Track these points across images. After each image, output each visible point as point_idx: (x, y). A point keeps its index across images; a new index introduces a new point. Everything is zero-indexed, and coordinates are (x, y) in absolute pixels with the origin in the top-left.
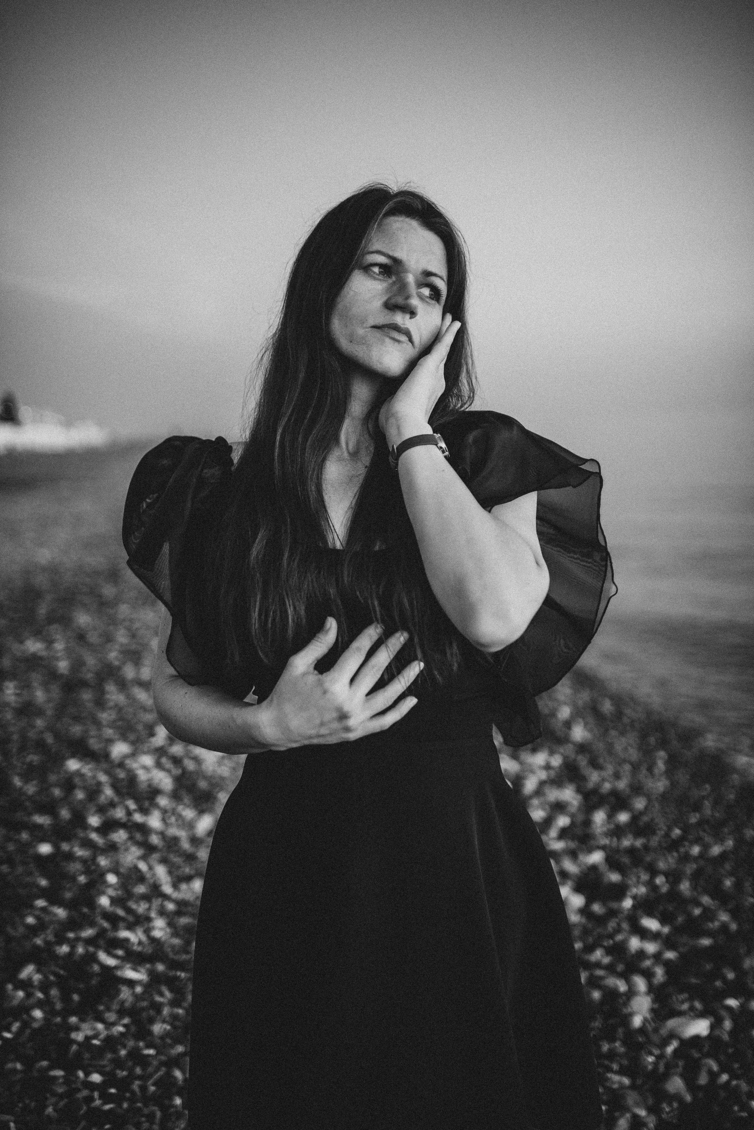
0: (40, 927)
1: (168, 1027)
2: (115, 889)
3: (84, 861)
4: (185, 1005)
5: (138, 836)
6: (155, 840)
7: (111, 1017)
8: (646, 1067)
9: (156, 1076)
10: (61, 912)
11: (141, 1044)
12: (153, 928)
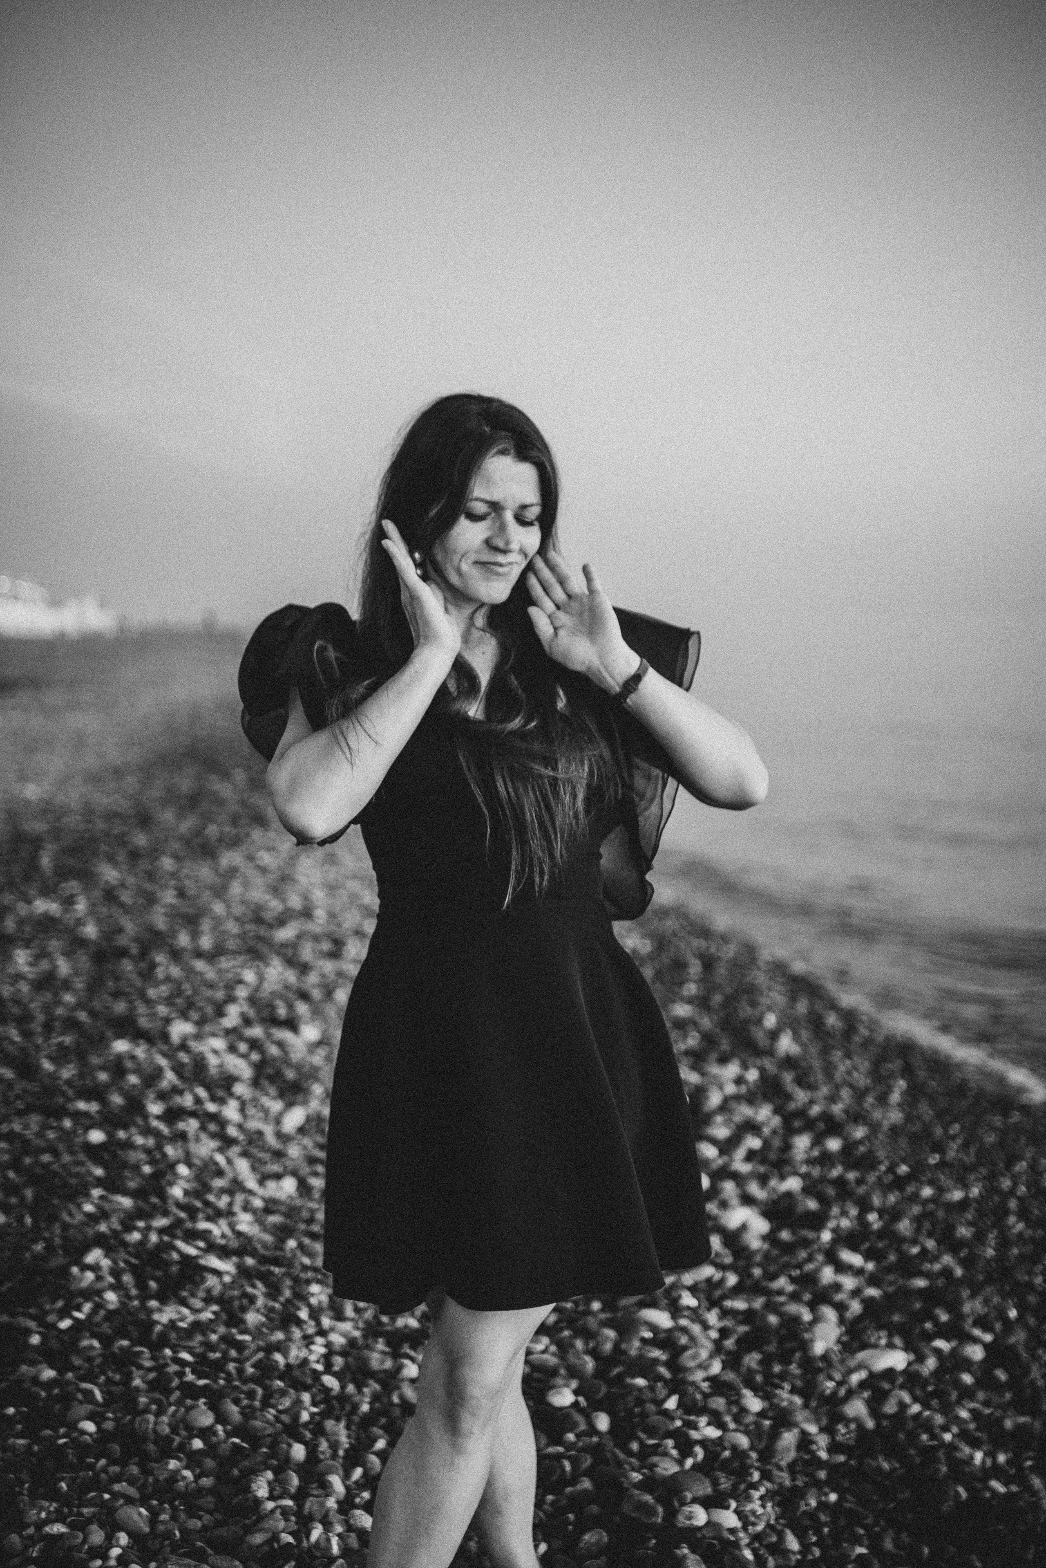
0: (103, 1214)
1: (263, 1319)
2: (188, 1181)
3: (148, 1151)
4: (282, 1299)
5: (212, 1127)
6: (232, 1131)
7: (198, 1304)
8: (823, 1391)
9: (255, 1358)
10: (126, 1202)
11: (234, 1331)
12: (238, 1222)
